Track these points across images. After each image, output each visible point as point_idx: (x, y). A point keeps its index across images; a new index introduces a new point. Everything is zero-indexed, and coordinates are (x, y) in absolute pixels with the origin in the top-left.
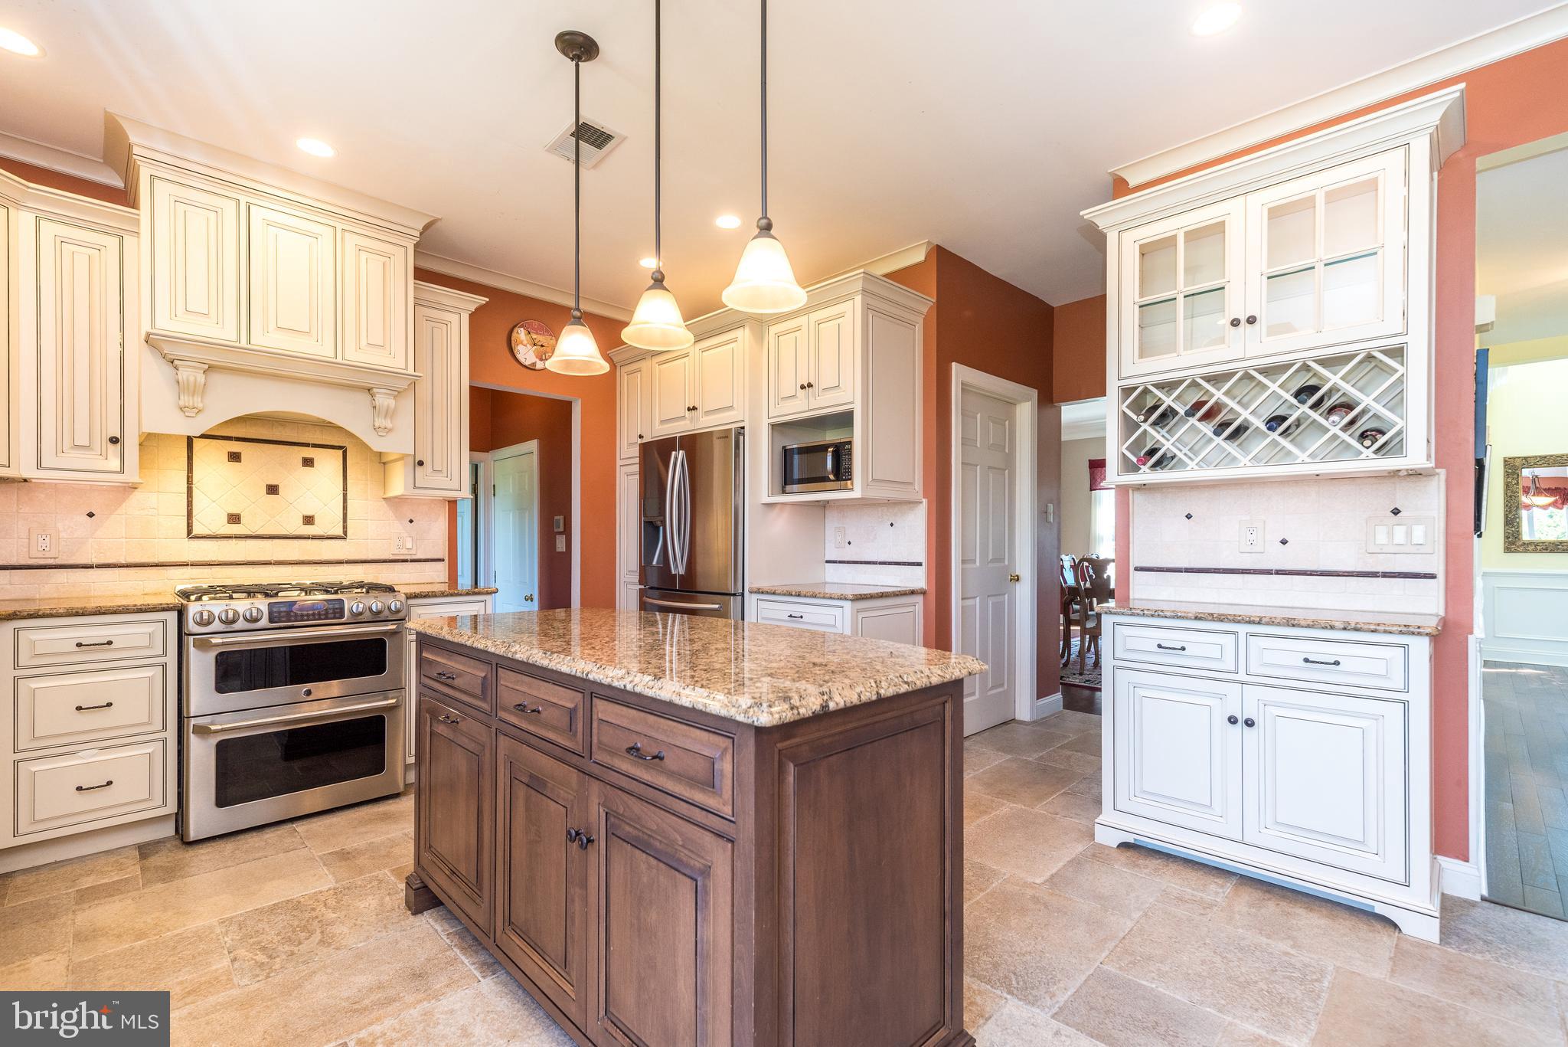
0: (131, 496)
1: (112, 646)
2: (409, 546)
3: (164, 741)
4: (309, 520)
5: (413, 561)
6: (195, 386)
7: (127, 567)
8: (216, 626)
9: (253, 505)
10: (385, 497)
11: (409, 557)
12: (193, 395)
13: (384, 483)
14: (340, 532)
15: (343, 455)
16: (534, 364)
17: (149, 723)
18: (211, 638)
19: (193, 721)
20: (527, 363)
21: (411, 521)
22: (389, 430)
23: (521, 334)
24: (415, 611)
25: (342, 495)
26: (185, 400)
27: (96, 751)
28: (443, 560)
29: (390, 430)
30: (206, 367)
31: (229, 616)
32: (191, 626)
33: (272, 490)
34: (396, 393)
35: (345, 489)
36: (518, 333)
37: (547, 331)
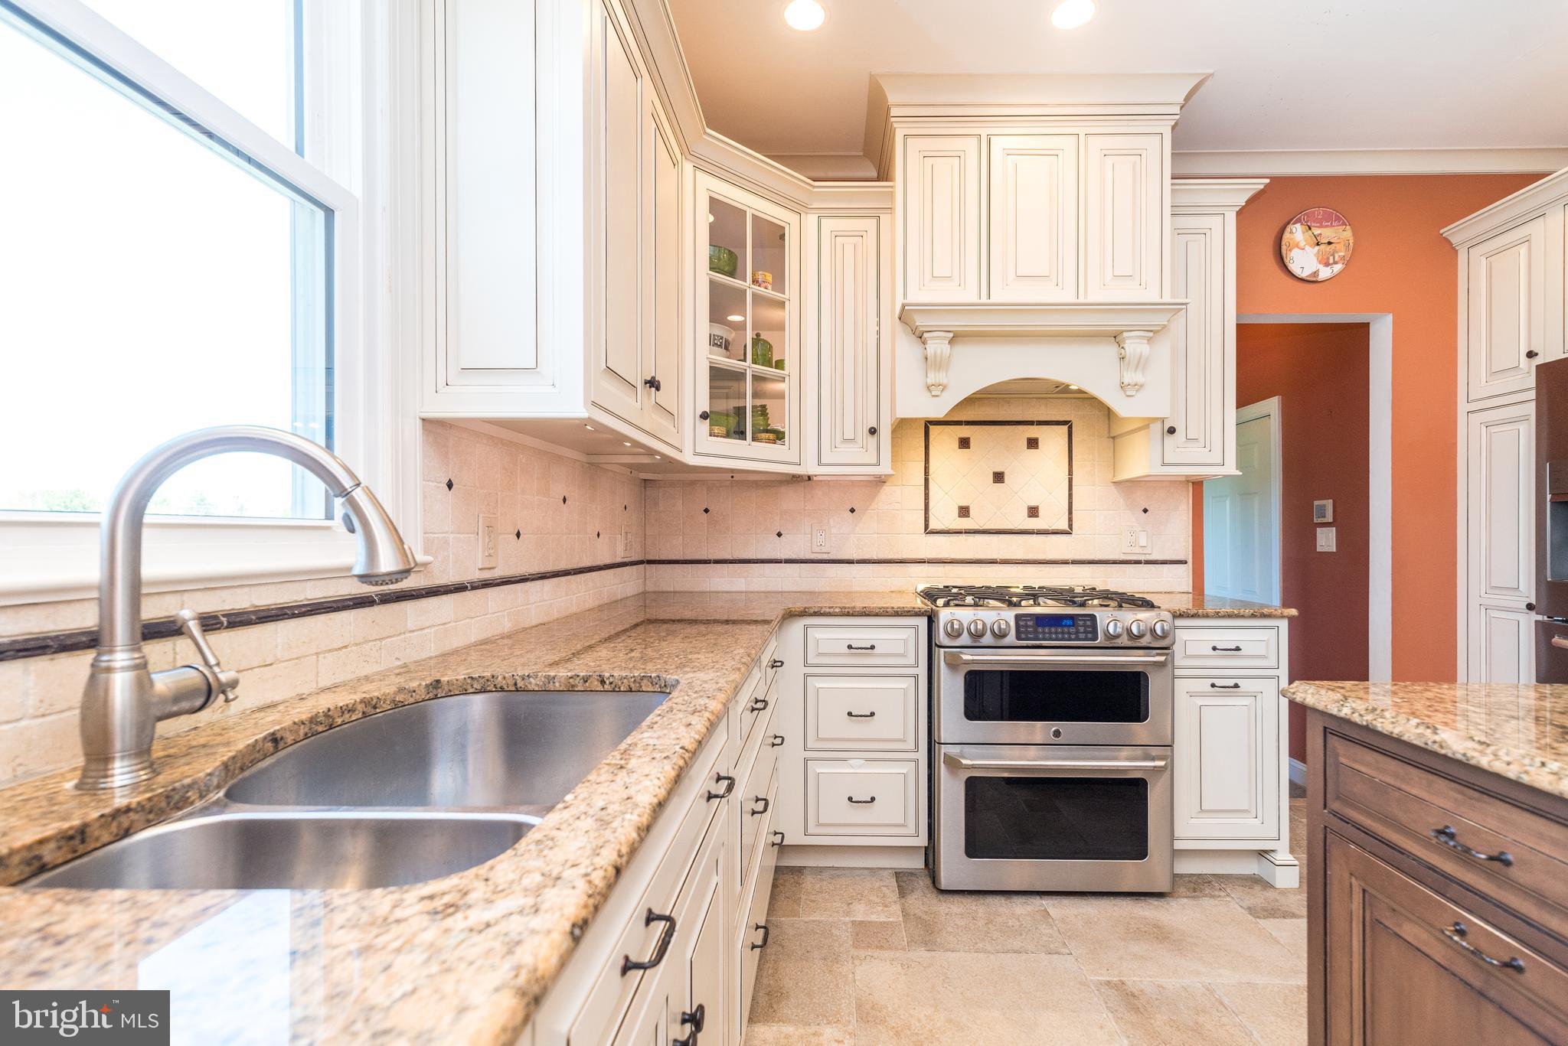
0: (881, 491)
1: (875, 651)
2: (1143, 542)
3: (917, 761)
4: (1033, 512)
5: (1148, 562)
6: (941, 360)
7: (878, 563)
8: (965, 639)
9: (981, 496)
10: (1115, 480)
11: (1142, 558)
12: (939, 371)
13: (1114, 464)
14: (1065, 526)
15: (1069, 431)
16: (1316, 273)
17: (903, 741)
18: (962, 653)
19: (944, 749)
20: (1304, 275)
21: (1145, 511)
22: (1139, 387)
23: (1297, 233)
24: (1181, 635)
25: (1067, 480)
26: (932, 378)
27: (862, 762)
28: (1186, 563)
29: (1142, 386)
30: (951, 335)
31: (979, 627)
32: (942, 638)
33: (999, 477)
34: (1151, 334)
35: (1070, 473)
36: (1291, 232)
37: (1338, 219)
